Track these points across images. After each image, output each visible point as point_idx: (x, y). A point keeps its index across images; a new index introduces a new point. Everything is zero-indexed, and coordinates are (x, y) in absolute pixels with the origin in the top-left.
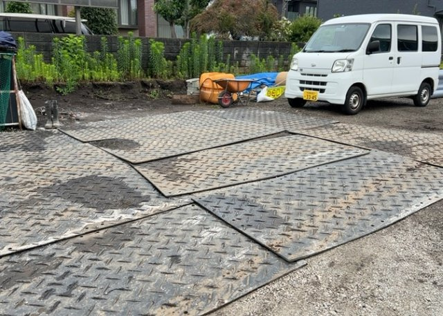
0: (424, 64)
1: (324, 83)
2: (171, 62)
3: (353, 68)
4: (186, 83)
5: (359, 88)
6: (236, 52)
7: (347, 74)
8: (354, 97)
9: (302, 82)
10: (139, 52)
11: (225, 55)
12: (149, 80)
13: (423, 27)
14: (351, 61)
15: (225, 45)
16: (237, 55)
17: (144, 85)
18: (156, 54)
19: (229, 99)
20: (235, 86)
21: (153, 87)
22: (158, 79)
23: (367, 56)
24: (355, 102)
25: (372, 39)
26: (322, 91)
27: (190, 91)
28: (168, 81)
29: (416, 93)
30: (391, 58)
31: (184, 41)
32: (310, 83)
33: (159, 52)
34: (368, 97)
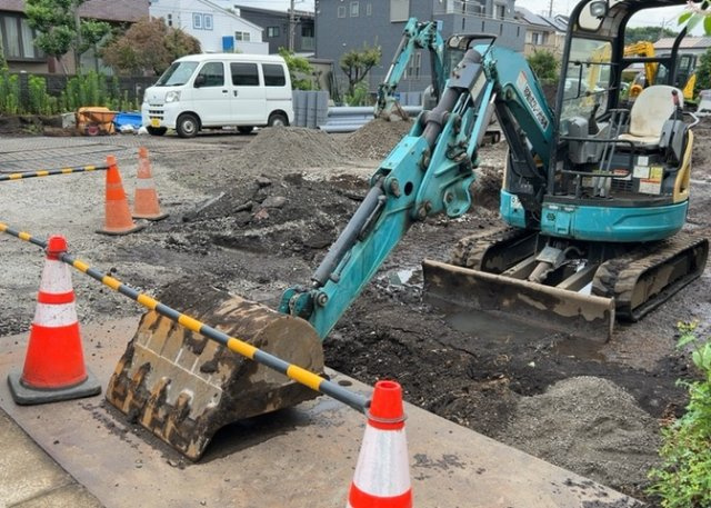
0: (270, 97)
1: (162, 112)
2: (55, 98)
3: (181, 98)
4: (61, 118)
5: (191, 116)
6: (138, 88)
7: (176, 104)
8: (186, 123)
9: (150, 112)
10: (15, 88)
11: (123, 91)
12: (29, 116)
13: (264, 66)
14: (177, 93)
15: (122, 81)
16: (140, 91)
17: (23, 121)
18: (36, 90)
19: (96, 128)
20: (99, 117)
21: (32, 123)
22: (41, 116)
23: (196, 89)
24: (188, 128)
25: (199, 75)
26: (162, 118)
27: (65, 125)
28: (51, 117)
29: (266, 122)
30: (225, 91)
31: (71, 77)
32: (154, 112)
33: (38, 86)
34: (203, 124)
